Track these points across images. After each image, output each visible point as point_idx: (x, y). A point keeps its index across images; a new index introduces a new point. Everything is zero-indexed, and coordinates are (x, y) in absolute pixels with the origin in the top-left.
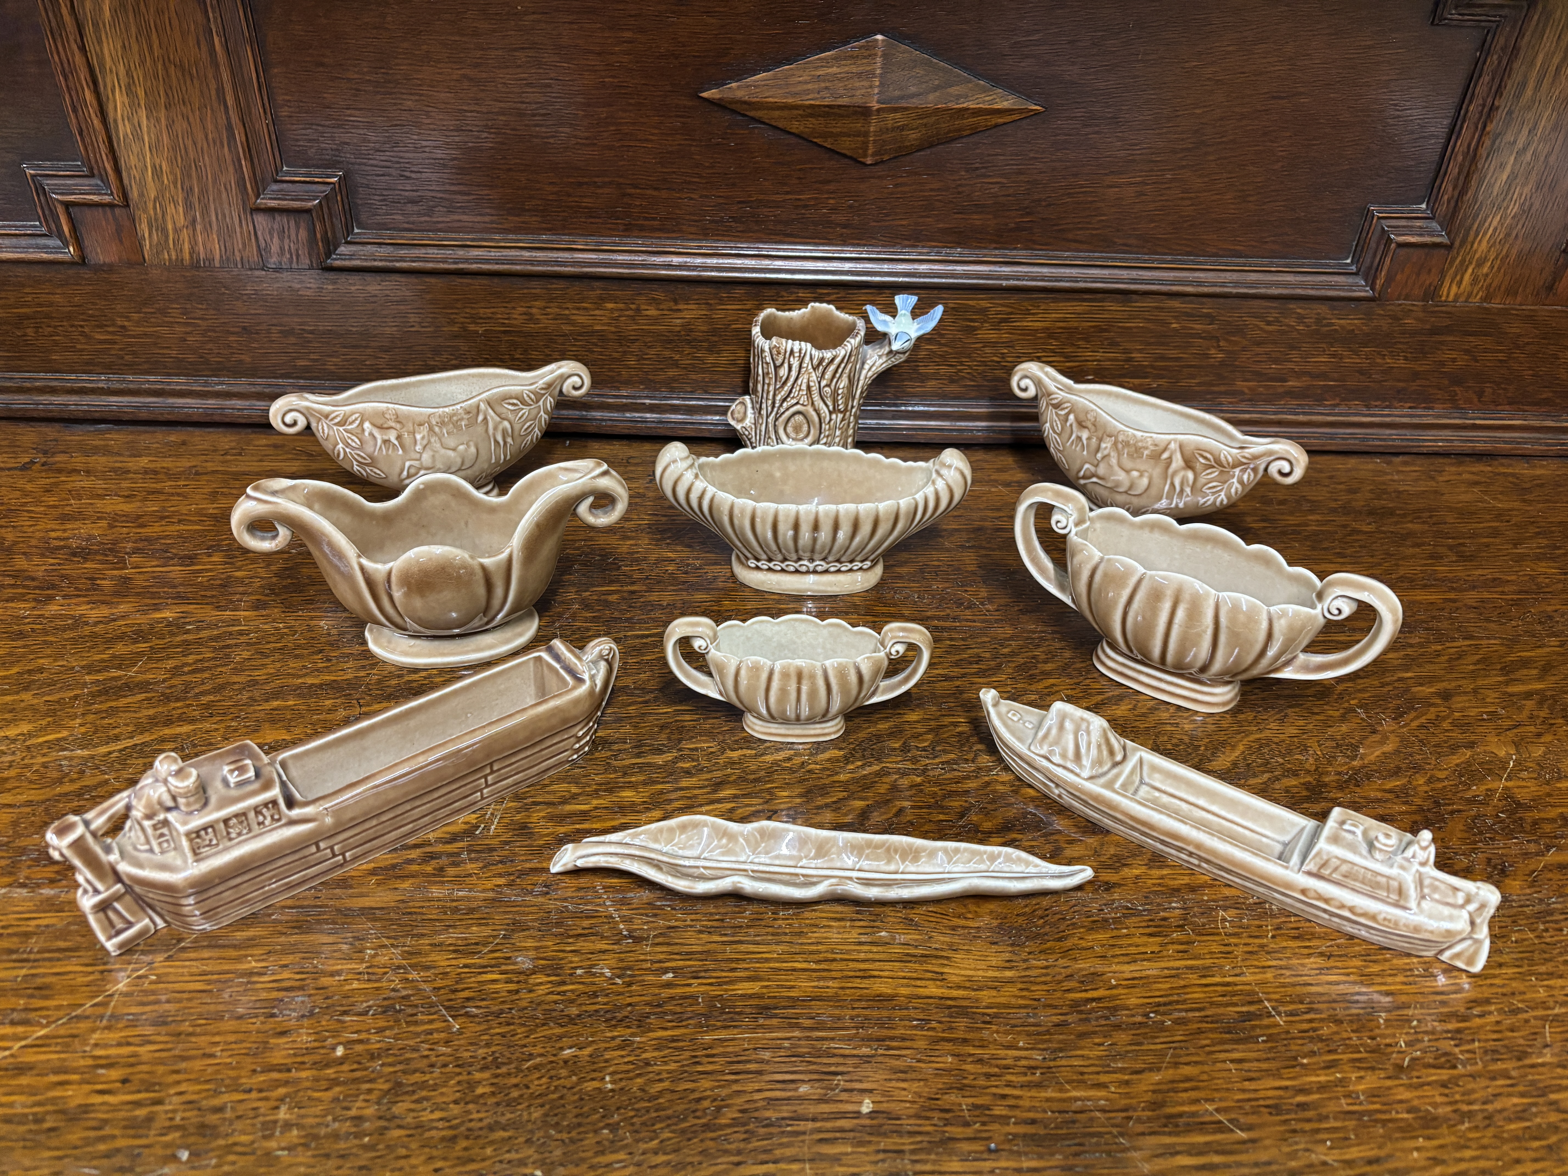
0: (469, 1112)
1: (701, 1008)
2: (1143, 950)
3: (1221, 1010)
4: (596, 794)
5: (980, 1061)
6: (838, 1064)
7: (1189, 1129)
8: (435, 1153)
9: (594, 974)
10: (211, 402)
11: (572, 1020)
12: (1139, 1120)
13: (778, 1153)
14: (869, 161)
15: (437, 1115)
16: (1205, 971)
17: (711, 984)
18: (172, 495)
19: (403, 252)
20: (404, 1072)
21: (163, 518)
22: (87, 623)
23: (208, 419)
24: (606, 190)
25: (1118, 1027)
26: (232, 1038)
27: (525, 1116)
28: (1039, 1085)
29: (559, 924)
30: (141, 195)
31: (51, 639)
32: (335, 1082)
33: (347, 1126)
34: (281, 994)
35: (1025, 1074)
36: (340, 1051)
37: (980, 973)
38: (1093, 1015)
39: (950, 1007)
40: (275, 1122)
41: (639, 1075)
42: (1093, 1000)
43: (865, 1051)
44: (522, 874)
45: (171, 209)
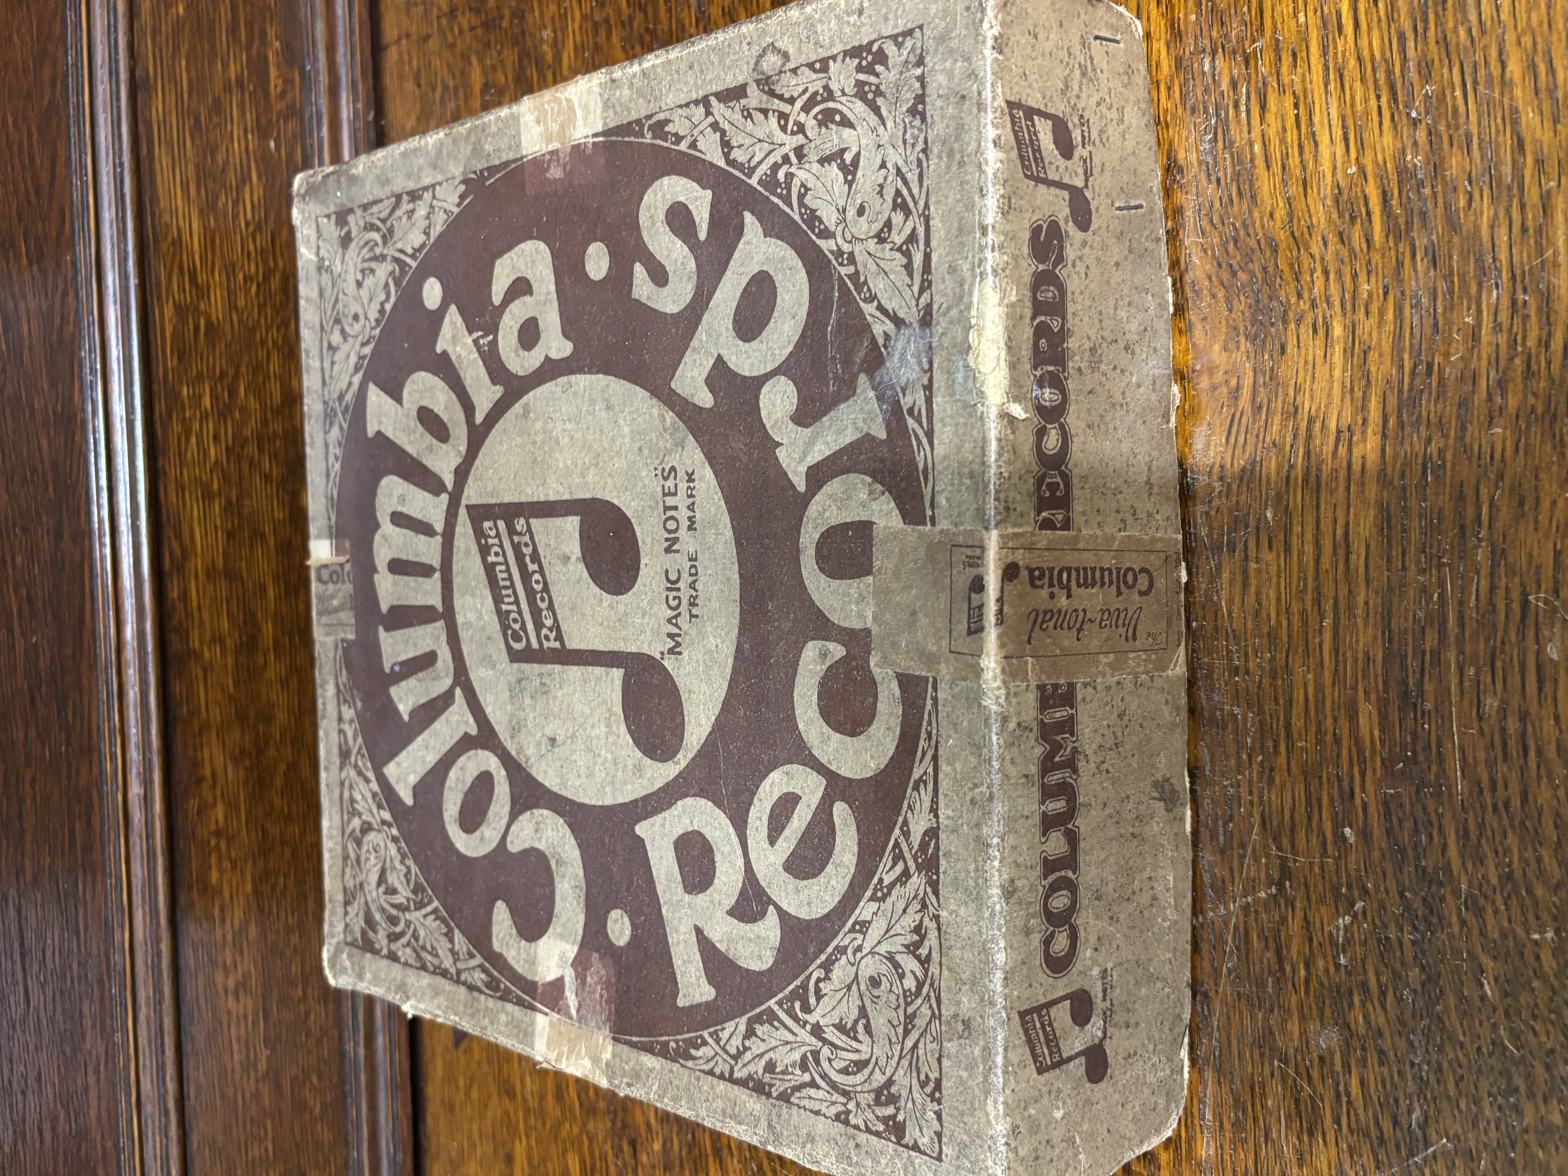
1: (1405, 791)
2: (1291, 123)
5: (1502, 384)
6: (1507, 597)
9: (1348, 941)
11: (1430, 979)
16: (1331, 27)
17: (1363, 774)
35: (1526, 317)
37: (1337, 373)
38: (1417, 206)
39: (1401, 425)
41: (1530, 891)
42: (1386, 204)
43: (1481, 555)
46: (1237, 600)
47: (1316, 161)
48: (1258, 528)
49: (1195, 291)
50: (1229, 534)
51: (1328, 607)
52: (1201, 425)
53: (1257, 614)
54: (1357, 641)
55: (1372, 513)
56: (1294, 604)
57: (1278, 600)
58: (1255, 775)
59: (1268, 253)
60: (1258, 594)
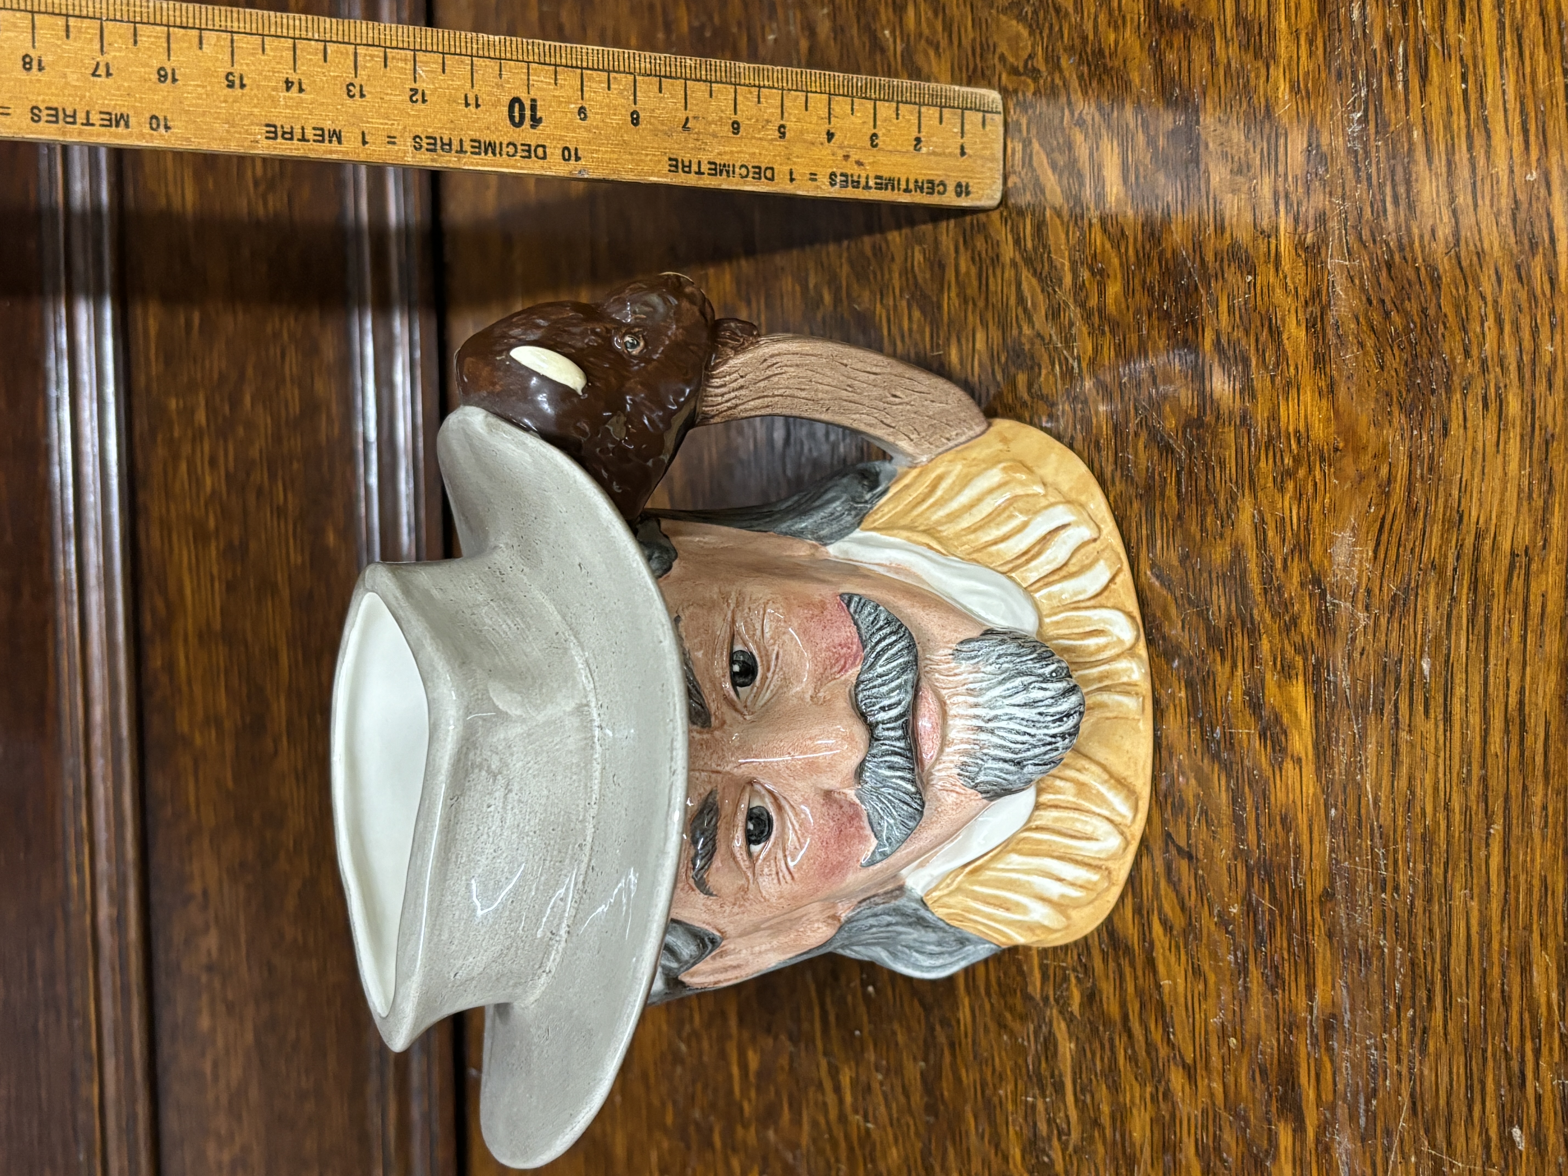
46: (1386, 783)
47: (1488, 158)
48: (1411, 684)
49: (1339, 337)
50: (1376, 687)
51: (1497, 806)
52: (1343, 529)
53: (1409, 805)
54: (1533, 861)
55: (1553, 678)
56: (1455, 796)
57: (1436, 789)
58: (1404, 1037)
59: (1429, 288)
60: (1411, 778)
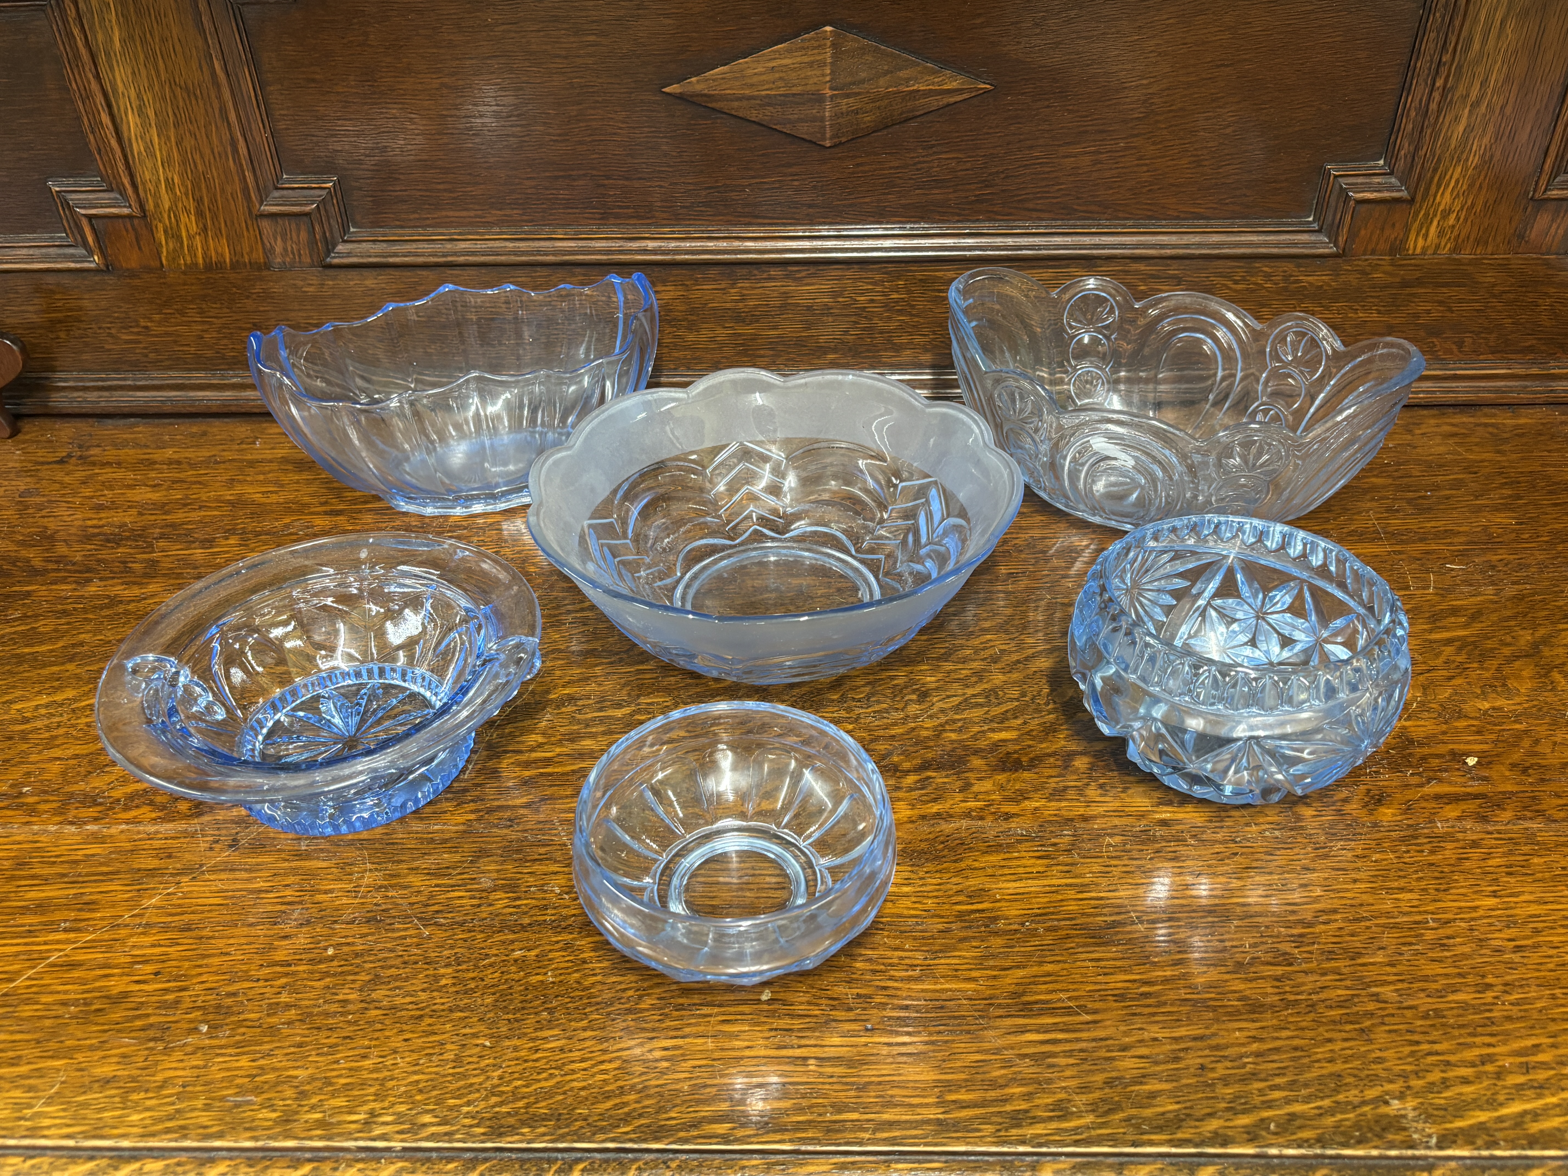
0: (433, 998)
2: (1029, 870)
3: (1091, 919)
4: (560, 743)
7: (1041, 1013)
8: (405, 1027)
9: (545, 891)
10: (228, 394)
11: (523, 928)
12: (999, 1006)
13: (687, 1030)
14: (828, 143)
15: (408, 999)
16: (1082, 888)
18: (195, 483)
19: (396, 248)
20: (382, 967)
21: (185, 505)
22: (121, 602)
23: (225, 410)
24: (581, 183)
25: (996, 933)
26: (243, 941)
27: (479, 1001)
28: (916, 979)
29: (518, 851)
30: (157, 206)
31: (91, 616)
32: (327, 974)
33: (334, 1008)
34: (283, 907)
36: (330, 952)
40: (277, 1004)
41: (577, 971)
42: (978, 911)
44: (490, 811)
45: (184, 218)
